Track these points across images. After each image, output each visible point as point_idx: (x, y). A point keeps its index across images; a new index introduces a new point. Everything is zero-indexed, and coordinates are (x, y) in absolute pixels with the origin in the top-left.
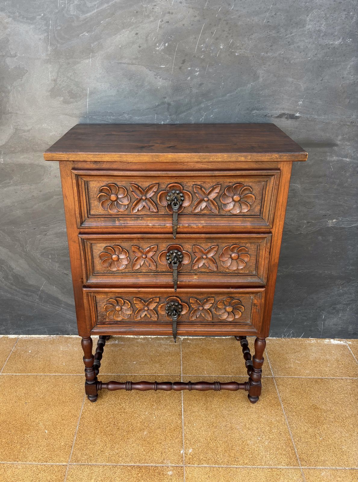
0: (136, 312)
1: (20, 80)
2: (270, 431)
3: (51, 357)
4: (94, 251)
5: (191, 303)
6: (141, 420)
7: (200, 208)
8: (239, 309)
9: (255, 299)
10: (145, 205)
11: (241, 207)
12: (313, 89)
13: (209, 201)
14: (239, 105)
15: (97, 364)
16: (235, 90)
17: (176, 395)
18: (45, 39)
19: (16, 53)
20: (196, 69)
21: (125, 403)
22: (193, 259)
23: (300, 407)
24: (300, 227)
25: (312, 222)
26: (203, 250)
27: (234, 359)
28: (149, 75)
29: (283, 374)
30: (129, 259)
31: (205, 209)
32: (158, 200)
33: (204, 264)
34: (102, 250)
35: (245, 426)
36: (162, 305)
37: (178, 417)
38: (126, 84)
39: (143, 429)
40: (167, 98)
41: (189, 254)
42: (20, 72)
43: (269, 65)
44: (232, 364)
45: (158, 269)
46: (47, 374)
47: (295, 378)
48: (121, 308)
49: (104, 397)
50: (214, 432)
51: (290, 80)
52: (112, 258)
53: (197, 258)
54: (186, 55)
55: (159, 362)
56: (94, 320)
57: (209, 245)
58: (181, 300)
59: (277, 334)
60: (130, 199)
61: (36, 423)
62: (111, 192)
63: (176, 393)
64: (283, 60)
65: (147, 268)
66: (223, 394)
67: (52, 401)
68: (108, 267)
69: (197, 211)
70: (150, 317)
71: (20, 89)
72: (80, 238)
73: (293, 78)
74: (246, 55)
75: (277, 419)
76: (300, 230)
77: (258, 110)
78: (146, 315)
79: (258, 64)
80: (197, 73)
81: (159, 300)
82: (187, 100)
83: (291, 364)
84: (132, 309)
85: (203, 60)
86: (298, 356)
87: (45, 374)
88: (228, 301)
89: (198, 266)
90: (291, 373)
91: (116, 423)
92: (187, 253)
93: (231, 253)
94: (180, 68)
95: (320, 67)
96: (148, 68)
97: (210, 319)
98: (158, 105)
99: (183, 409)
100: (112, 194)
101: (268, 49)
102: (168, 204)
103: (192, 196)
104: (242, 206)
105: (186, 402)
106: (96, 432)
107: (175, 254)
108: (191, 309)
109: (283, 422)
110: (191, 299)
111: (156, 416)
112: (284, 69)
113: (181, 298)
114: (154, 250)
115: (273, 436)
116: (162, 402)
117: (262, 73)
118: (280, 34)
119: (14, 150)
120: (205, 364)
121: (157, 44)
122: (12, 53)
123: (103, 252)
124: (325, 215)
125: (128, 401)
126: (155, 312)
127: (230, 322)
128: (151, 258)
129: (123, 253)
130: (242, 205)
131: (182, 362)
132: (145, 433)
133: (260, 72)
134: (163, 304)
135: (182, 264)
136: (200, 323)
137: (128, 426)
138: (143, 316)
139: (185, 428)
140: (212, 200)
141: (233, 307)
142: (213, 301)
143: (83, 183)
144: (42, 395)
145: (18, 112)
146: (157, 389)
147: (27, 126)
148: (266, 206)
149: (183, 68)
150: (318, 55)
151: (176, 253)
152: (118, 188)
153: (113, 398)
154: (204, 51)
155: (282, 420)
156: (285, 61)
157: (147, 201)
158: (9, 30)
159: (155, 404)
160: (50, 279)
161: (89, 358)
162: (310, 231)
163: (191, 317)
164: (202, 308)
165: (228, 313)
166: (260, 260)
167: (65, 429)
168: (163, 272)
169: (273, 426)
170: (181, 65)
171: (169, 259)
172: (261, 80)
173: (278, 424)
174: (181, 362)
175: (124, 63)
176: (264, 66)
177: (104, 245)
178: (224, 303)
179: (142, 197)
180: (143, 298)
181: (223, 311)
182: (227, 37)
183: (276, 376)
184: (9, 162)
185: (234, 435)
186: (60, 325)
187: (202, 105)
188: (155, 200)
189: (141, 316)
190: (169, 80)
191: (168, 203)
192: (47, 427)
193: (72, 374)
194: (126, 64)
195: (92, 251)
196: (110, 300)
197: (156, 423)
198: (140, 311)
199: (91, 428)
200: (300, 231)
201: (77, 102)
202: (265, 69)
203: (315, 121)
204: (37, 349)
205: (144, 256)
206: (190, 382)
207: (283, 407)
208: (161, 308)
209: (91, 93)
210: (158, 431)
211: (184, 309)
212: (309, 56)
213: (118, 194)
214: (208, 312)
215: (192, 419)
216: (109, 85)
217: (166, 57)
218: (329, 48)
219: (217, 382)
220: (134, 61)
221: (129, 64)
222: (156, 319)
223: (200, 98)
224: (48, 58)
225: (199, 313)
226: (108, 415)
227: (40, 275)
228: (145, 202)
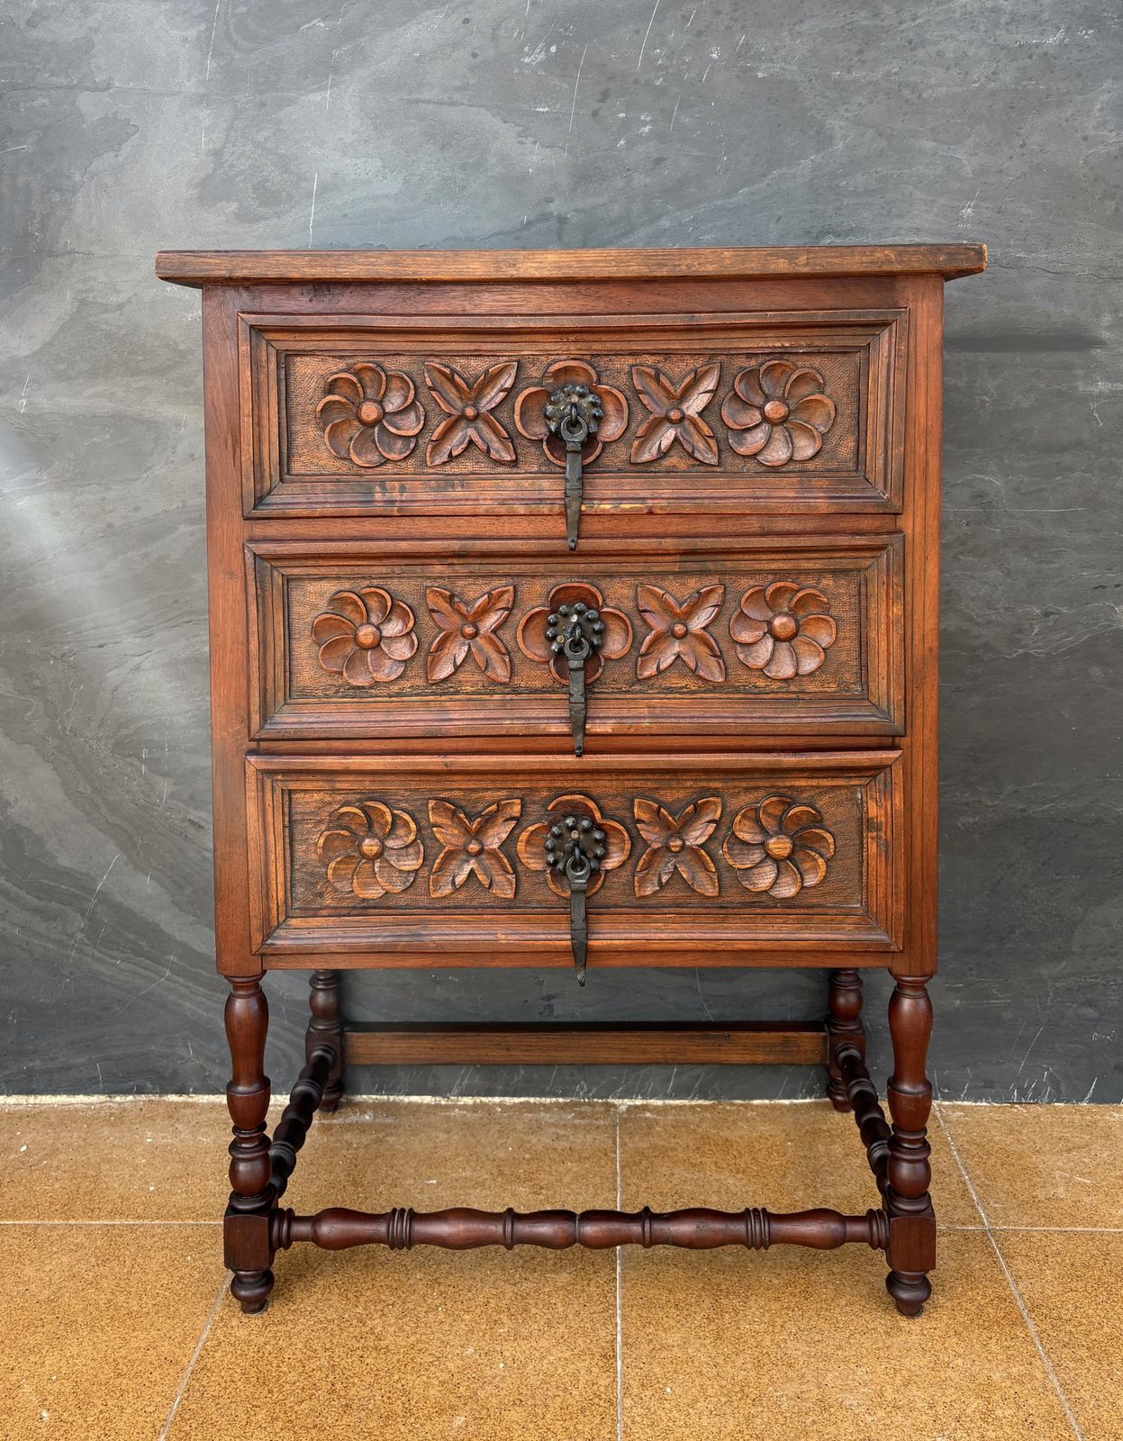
0: (438, 861)
1: (112, 154)
2: (987, 1415)
3: (104, 1166)
4: (296, 609)
5: (639, 821)
6: (445, 1376)
7: (657, 445)
8: (817, 846)
9: (871, 798)
10: (476, 439)
11: (790, 441)
12: (1001, 171)
13: (686, 423)
14: (778, 220)
15: (283, 1156)
16: (765, 176)
17: (592, 1288)
18: (198, 38)
19: (111, 78)
20: (642, 118)
21: (383, 1315)
22: (640, 636)
23: (1106, 1329)
24: (1020, 631)
25: (1061, 614)
26: (671, 600)
27: (829, 1169)
28: (503, 136)
29: (1026, 1219)
30: (415, 638)
31: (672, 453)
32: (517, 418)
33: (678, 657)
34: (323, 605)
35: (881, 1395)
36: (531, 828)
37: (600, 1364)
38: (431, 162)
39: (451, 1407)
40: (556, 202)
41: (626, 618)
42: (116, 132)
43: (859, 104)
44: (819, 1186)
45: (516, 681)
46: (80, 1222)
47: (1076, 1233)
48: (384, 848)
49: (298, 1295)
50: (749, 1419)
51: (928, 145)
52: (356, 640)
53: (653, 632)
54: (612, 78)
55: (531, 1180)
56: (281, 894)
57: (693, 583)
58: (600, 809)
59: (989, 1084)
60: (423, 418)
61: (10, 1386)
62: (361, 392)
63: (592, 1283)
64: (900, 90)
65: (477, 677)
66: (787, 1285)
67: (85, 1309)
68: (341, 673)
69: (646, 457)
70: (486, 883)
71: (109, 180)
72: (249, 557)
73: (934, 140)
74: (788, 76)
75: (1014, 1370)
76: (1024, 642)
77: (839, 236)
78: (472, 873)
79: (826, 101)
80: (647, 129)
81: (519, 807)
82: (616, 207)
83: (1055, 1186)
84: (422, 848)
85: (663, 91)
86: (1084, 1162)
87: (72, 1222)
88: (771, 810)
89: (658, 666)
90: (1057, 1217)
91: (339, 1386)
92: (617, 612)
93: (771, 614)
94: (595, 114)
95: (1012, 108)
96: (498, 113)
97: (711, 891)
98: (529, 223)
99: (619, 1338)
100: (366, 399)
101: (851, 59)
102: (550, 431)
103: (629, 405)
104: (795, 441)
105: (634, 1314)
106: (253, 1418)
107: (575, 618)
108: (639, 846)
109: (1037, 1384)
110: (636, 801)
111: (510, 1363)
112: (905, 114)
113: (602, 802)
114: (502, 605)
115: (1000, 1433)
116: (534, 1310)
117: (841, 128)
118: (882, 20)
119: (64, 371)
120: (711, 1185)
121: (526, 49)
122: (98, 80)
123: (327, 613)
124: (1102, 587)
125: (397, 1310)
126: (506, 861)
127: (788, 903)
128: (493, 636)
129: (394, 617)
130: (795, 434)
131: (622, 1180)
132: (459, 1421)
133: (835, 124)
134: (536, 826)
135: (602, 659)
136: (672, 910)
137: (389, 1398)
138: (460, 879)
139: (628, 1402)
140: (696, 416)
141: (791, 837)
142: (719, 812)
143: (273, 359)
144: (46, 1292)
145: (96, 249)
146: (515, 1238)
147: (118, 292)
148: (874, 434)
149: (601, 113)
150: (1001, 76)
151: (580, 613)
152: (384, 378)
153: (335, 1298)
154: (661, 68)
155: (1033, 1377)
156: (906, 92)
157: (481, 425)
158: (98, 16)
159: (505, 1320)
160: (135, 843)
161: (250, 1084)
162: (1059, 647)
163: (643, 881)
164: (679, 843)
165: (777, 861)
166: (873, 634)
167: (125, 1406)
168: (536, 691)
169: (996, 1397)
170: (596, 105)
171: (553, 638)
172: (840, 146)
173: (1017, 1388)
174: (619, 1179)
175: (429, 102)
176: (845, 107)
177: (329, 588)
178: (758, 821)
179: (463, 411)
180: (463, 803)
181: (757, 856)
182: (728, 28)
183: (997, 1225)
184: (46, 411)
185: (832, 1429)
186: (153, 1048)
187: (665, 223)
188: (506, 422)
189: (453, 880)
190: (562, 148)
191: (548, 426)
192: (51, 1398)
193: (180, 1222)
194: (434, 103)
195: (287, 608)
196: (342, 810)
197: (504, 1385)
198: (450, 855)
199: (233, 1406)
200: (1024, 646)
201: (279, 218)
202: (846, 114)
203: (1022, 267)
204: (50, 1142)
205: (469, 630)
206: (647, 1209)
207: (1032, 1330)
208: (528, 842)
209: (325, 189)
210: (514, 1415)
211: (612, 848)
212: (975, 77)
213: (386, 400)
214: (700, 858)
215: (657, 1370)
216: (379, 164)
217: (551, 83)
218: (1030, 57)
219: (755, 1210)
220: (457, 96)
221: (440, 103)
222: (511, 896)
223: (658, 202)
224: (202, 90)
225: (669, 865)
226: (310, 1358)
227: (100, 830)
228: (476, 429)
